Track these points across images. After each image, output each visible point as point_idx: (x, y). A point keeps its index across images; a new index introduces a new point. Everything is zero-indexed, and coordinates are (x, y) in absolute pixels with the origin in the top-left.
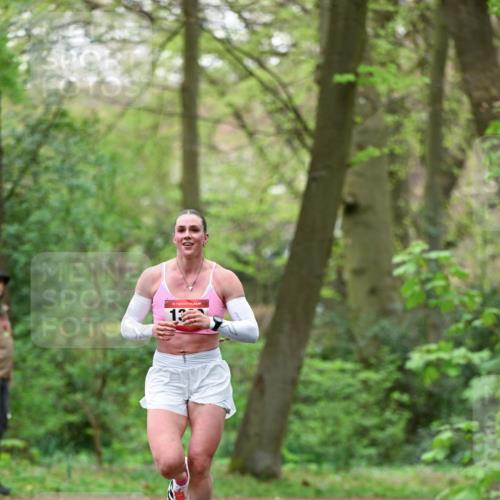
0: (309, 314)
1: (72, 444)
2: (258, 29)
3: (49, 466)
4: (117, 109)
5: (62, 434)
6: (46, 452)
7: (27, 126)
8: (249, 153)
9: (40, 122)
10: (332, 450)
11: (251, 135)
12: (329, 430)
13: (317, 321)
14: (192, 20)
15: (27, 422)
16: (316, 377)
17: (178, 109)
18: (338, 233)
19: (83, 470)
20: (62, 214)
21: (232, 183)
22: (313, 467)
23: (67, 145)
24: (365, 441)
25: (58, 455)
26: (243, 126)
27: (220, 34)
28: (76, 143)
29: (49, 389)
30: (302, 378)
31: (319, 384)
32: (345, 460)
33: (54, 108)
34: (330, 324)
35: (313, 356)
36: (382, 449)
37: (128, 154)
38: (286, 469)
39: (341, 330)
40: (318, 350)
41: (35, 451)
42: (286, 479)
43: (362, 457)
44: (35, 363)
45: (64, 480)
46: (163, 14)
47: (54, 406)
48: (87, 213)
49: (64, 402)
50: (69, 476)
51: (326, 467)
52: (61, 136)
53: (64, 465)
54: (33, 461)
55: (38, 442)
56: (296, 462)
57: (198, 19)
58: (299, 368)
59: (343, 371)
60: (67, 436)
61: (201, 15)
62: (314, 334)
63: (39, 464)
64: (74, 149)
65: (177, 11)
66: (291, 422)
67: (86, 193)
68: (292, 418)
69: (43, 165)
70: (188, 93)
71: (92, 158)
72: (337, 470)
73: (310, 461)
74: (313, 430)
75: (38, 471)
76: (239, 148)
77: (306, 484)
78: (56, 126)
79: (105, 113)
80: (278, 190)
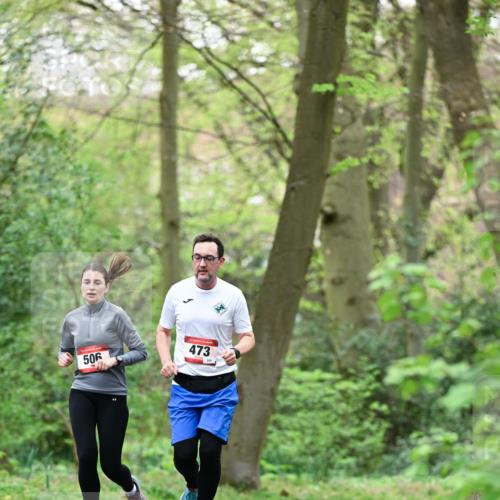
0: (288, 324)
1: (51, 453)
2: (237, 38)
3: (28, 476)
4: (96, 119)
5: (40, 444)
6: (25, 462)
7: (6, 136)
8: (228, 164)
9: (19, 132)
10: (311, 460)
11: (230, 144)
12: (308, 440)
13: (296, 331)
14: (171, 30)
15: (6, 432)
16: (295, 387)
17: (157, 119)
18: (317, 243)
19: (62, 480)
20: (40, 224)
21: (211, 192)
22: (292, 477)
23: (46, 155)
24: (344, 452)
25: (37, 465)
26: (222, 137)
27: (199, 44)
28: (55, 153)
29: (27, 399)
30: (281, 388)
31: (298, 395)
32: (324, 470)
33: (33, 118)
34: (310, 334)
35: (292, 366)
36: (361, 459)
37: (107, 164)
38: (265, 479)
39: (320, 340)
40: (297, 359)
41: (13, 461)
42: (266, 489)
43: (341, 467)
44: (13, 373)
45: (43, 490)
46: (143, 23)
47: (33, 416)
48: (66, 223)
49: (42, 411)
50: (48, 486)
51: (304, 476)
52: (40, 146)
53: (43, 474)
54: (11, 471)
55: (16, 452)
56: (274, 472)
57: (176, 28)
58: (278, 378)
59: (321, 381)
60: (46, 446)
61: (180, 25)
62: (293, 344)
63: (18, 474)
64: (53, 159)
65: (156, 21)
66: (271, 432)
67: (64, 202)
68: (270, 428)
69: (21, 175)
70: (167, 102)
71: (71, 168)
72: (316, 480)
73: (289, 471)
74: (293, 440)
75: (16, 481)
76: (218, 158)
77: (285, 494)
78: (35, 136)
79: (84, 123)
80: (257, 200)
